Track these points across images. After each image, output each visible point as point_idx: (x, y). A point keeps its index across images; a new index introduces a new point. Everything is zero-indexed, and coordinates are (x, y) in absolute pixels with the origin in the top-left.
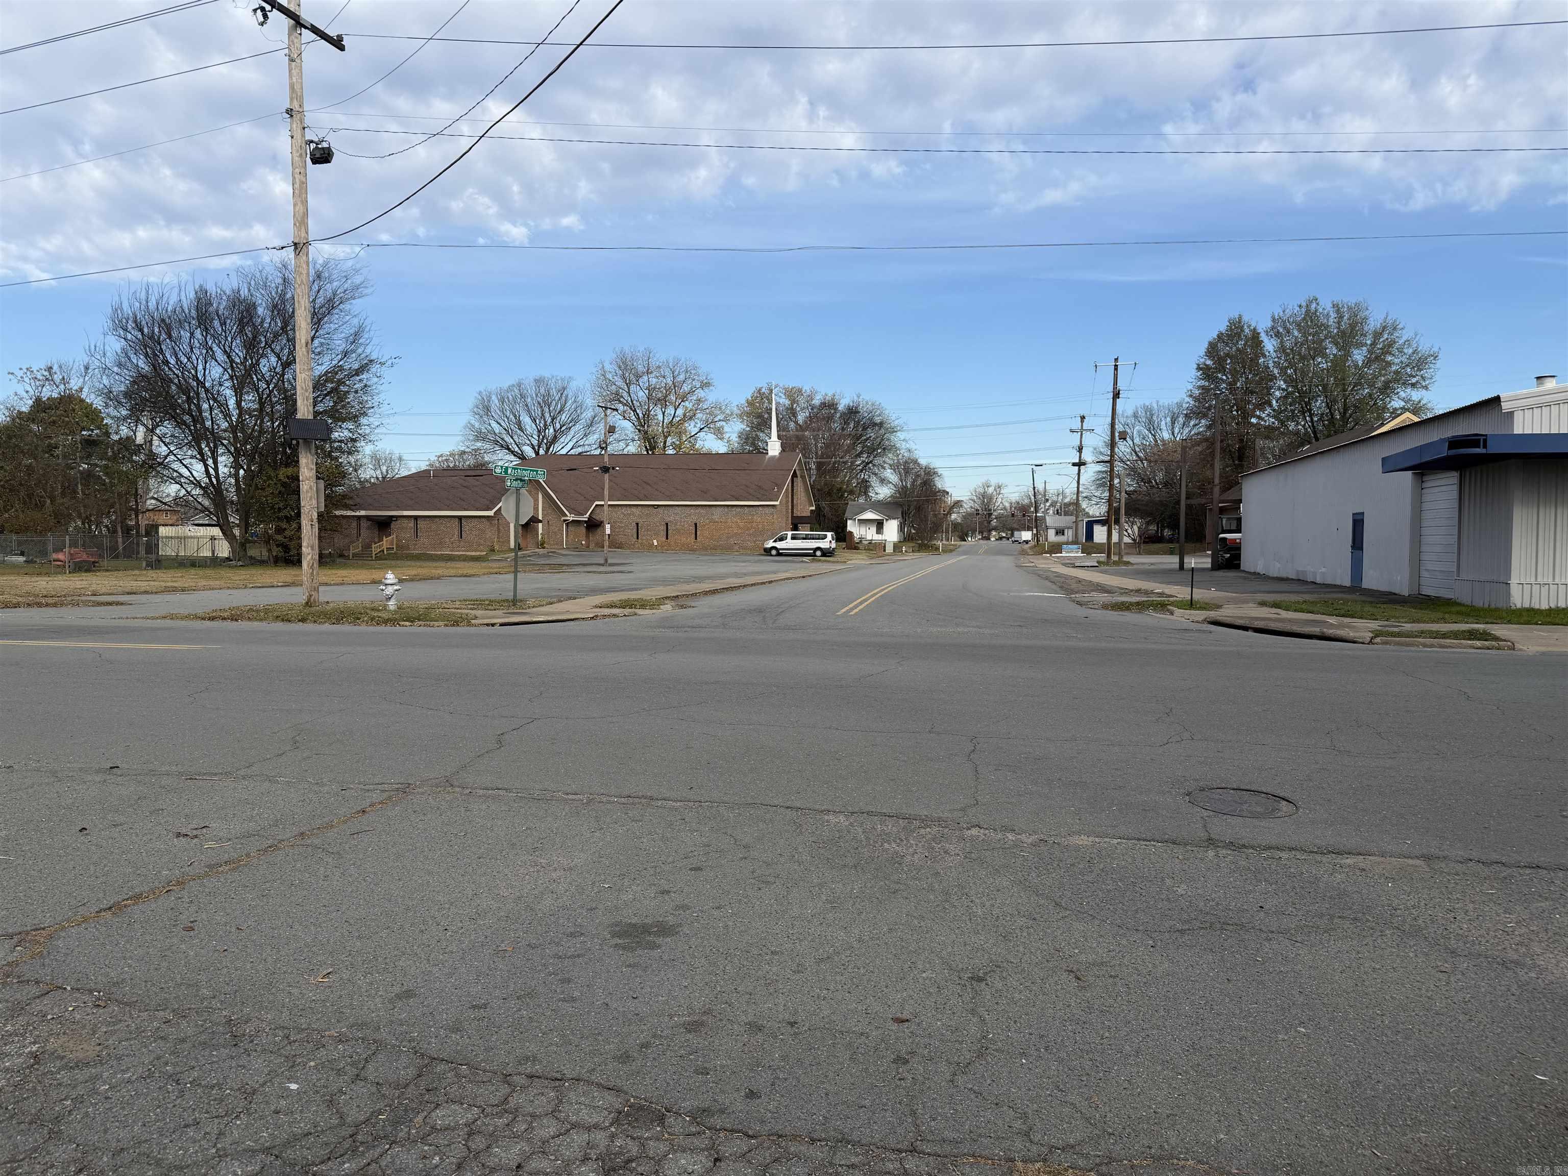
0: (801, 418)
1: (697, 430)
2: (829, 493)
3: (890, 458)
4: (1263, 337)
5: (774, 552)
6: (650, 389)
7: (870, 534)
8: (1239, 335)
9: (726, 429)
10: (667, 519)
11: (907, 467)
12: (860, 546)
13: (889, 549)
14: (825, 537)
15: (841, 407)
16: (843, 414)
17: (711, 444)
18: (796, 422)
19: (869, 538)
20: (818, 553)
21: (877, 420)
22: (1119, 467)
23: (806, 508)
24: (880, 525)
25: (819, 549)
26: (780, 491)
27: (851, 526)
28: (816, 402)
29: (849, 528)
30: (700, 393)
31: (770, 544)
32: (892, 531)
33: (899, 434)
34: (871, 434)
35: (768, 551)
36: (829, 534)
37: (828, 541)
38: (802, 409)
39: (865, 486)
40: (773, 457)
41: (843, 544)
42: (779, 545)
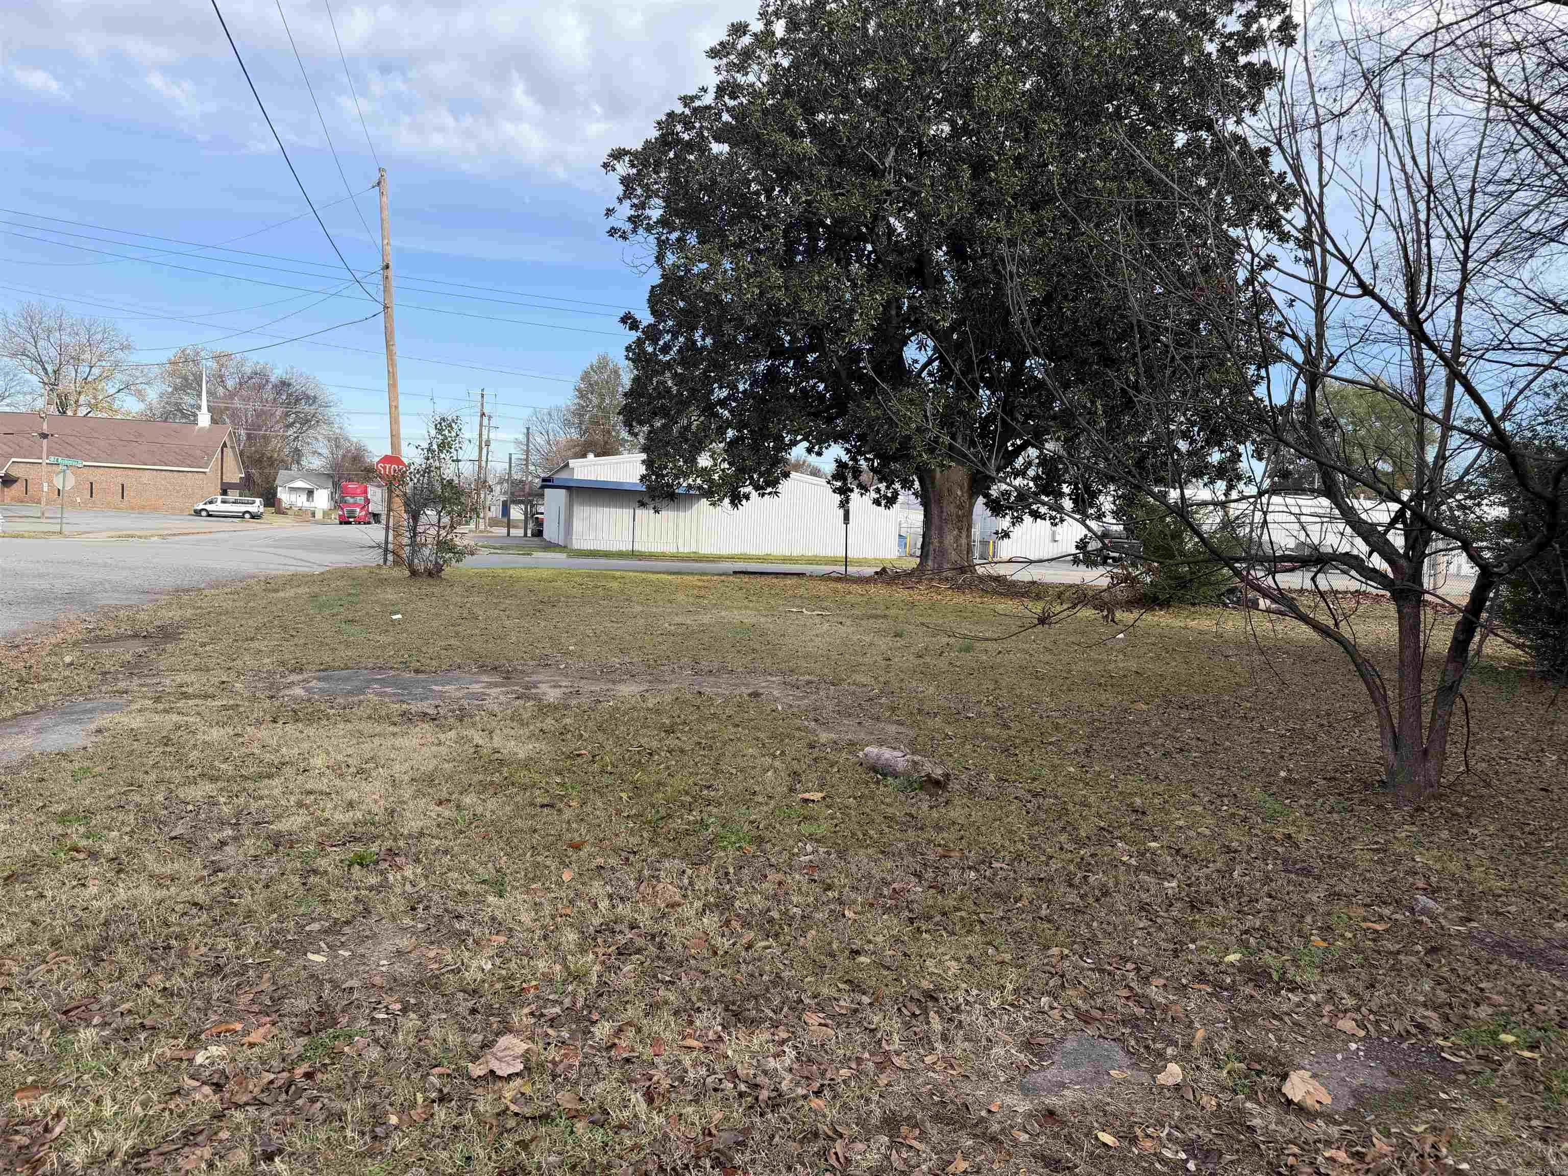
0: (230, 384)
1: (116, 390)
2: (260, 461)
3: (324, 429)
4: (621, 372)
5: (204, 513)
6: (62, 348)
7: (301, 500)
8: (605, 367)
9: (149, 391)
10: (92, 479)
11: (336, 441)
12: (289, 512)
13: (319, 515)
14: (254, 502)
15: (273, 379)
16: (275, 386)
17: (131, 406)
18: (225, 387)
19: (299, 504)
20: (247, 516)
21: (311, 393)
22: (534, 457)
23: (235, 475)
24: (310, 493)
25: (247, 512)
26: (210, 460)
27: (283, 495)
28: (248, 370)
29: (279, 495)
30: (120, 355)
31: (201, 506)
32: (322, 499)
33: (332, 409)
34: (303, 407)
35: (198, 513)
36: (258, 500)
37: (257, 506)
38: (232, 374)
39: (297, 454)
40: (202, 429)
41: (273, 510)
42: (209, 507)
